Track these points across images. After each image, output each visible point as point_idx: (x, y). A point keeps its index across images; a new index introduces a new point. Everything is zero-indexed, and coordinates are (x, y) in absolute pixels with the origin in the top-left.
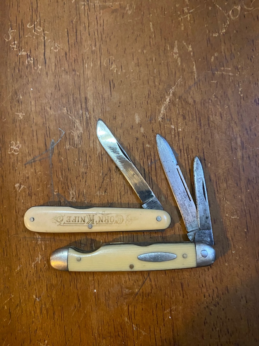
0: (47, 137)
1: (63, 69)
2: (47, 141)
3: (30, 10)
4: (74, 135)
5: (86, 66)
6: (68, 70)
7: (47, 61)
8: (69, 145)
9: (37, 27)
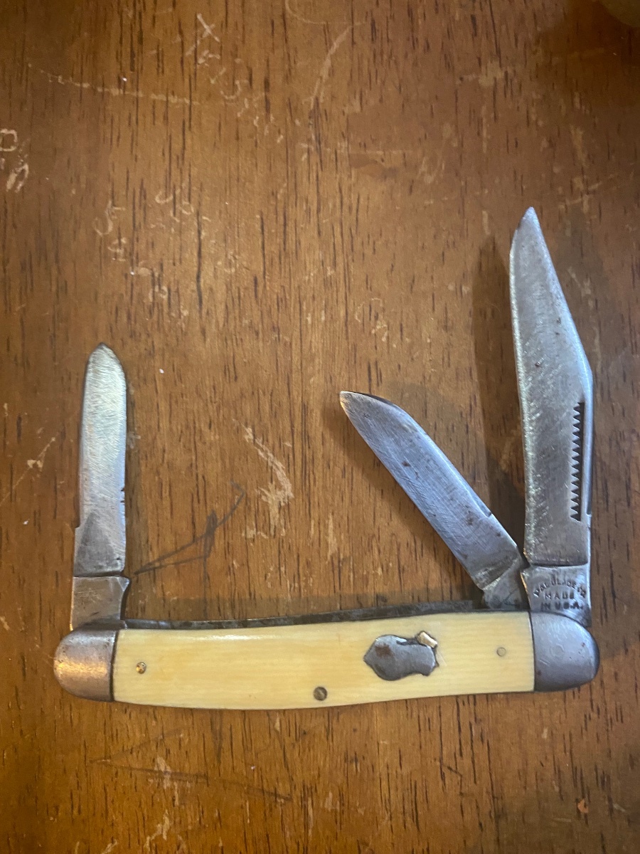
0: (199, 502)
1: (246, 322)
2: (196, 514)
3: (164, 154)
4: (270, 502)
5: (309, 319)
6: (260, 326)
7: (205, 297)
8: (255, 529)
9: (181, 202)
